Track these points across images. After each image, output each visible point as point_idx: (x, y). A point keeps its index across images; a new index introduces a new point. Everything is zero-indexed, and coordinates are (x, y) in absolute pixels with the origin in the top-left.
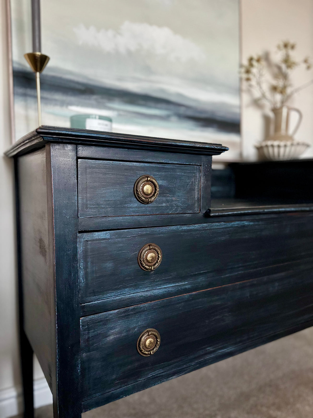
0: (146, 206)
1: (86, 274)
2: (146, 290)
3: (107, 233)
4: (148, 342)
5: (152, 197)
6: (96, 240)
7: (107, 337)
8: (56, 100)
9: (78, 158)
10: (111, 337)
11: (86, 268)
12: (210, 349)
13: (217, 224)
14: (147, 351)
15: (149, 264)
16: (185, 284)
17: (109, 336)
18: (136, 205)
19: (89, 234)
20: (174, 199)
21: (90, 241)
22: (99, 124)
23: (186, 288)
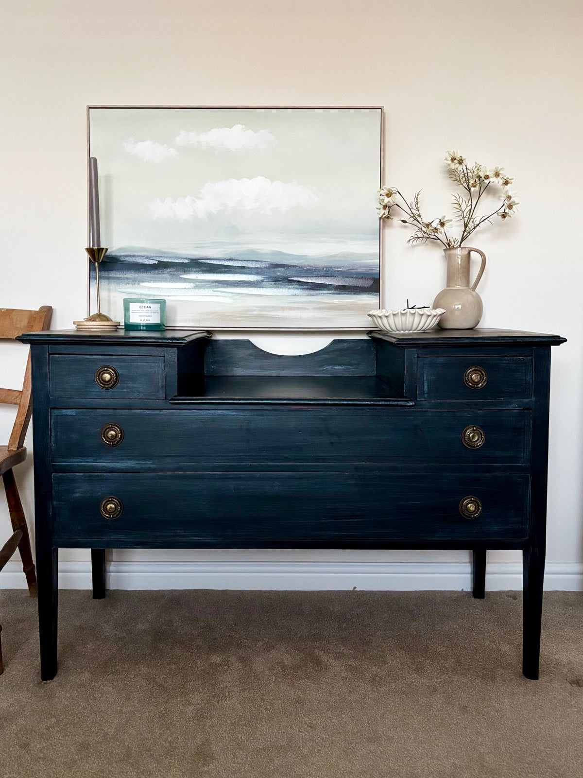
0: (107, 390)
1: (56, 442)
2: (109, 462)
3: (73, 411)
4: (109, 506)
5: (110, 384)
6: (65, 415)
7: (74, 493)
8: (127, 278)
9: (49, 354)
10: (77, 495)
11: (56, 436)
12: (182, 533)
13: (188, 411)
14: (107, 514)
15: (110, 440)
16: (149, 464)
17: (76, 493)
18: (97, 390)
19: (60, 410)
20: (135, 385)
21: (60, 415)
22: (140, 307)
23: (150, 468)
